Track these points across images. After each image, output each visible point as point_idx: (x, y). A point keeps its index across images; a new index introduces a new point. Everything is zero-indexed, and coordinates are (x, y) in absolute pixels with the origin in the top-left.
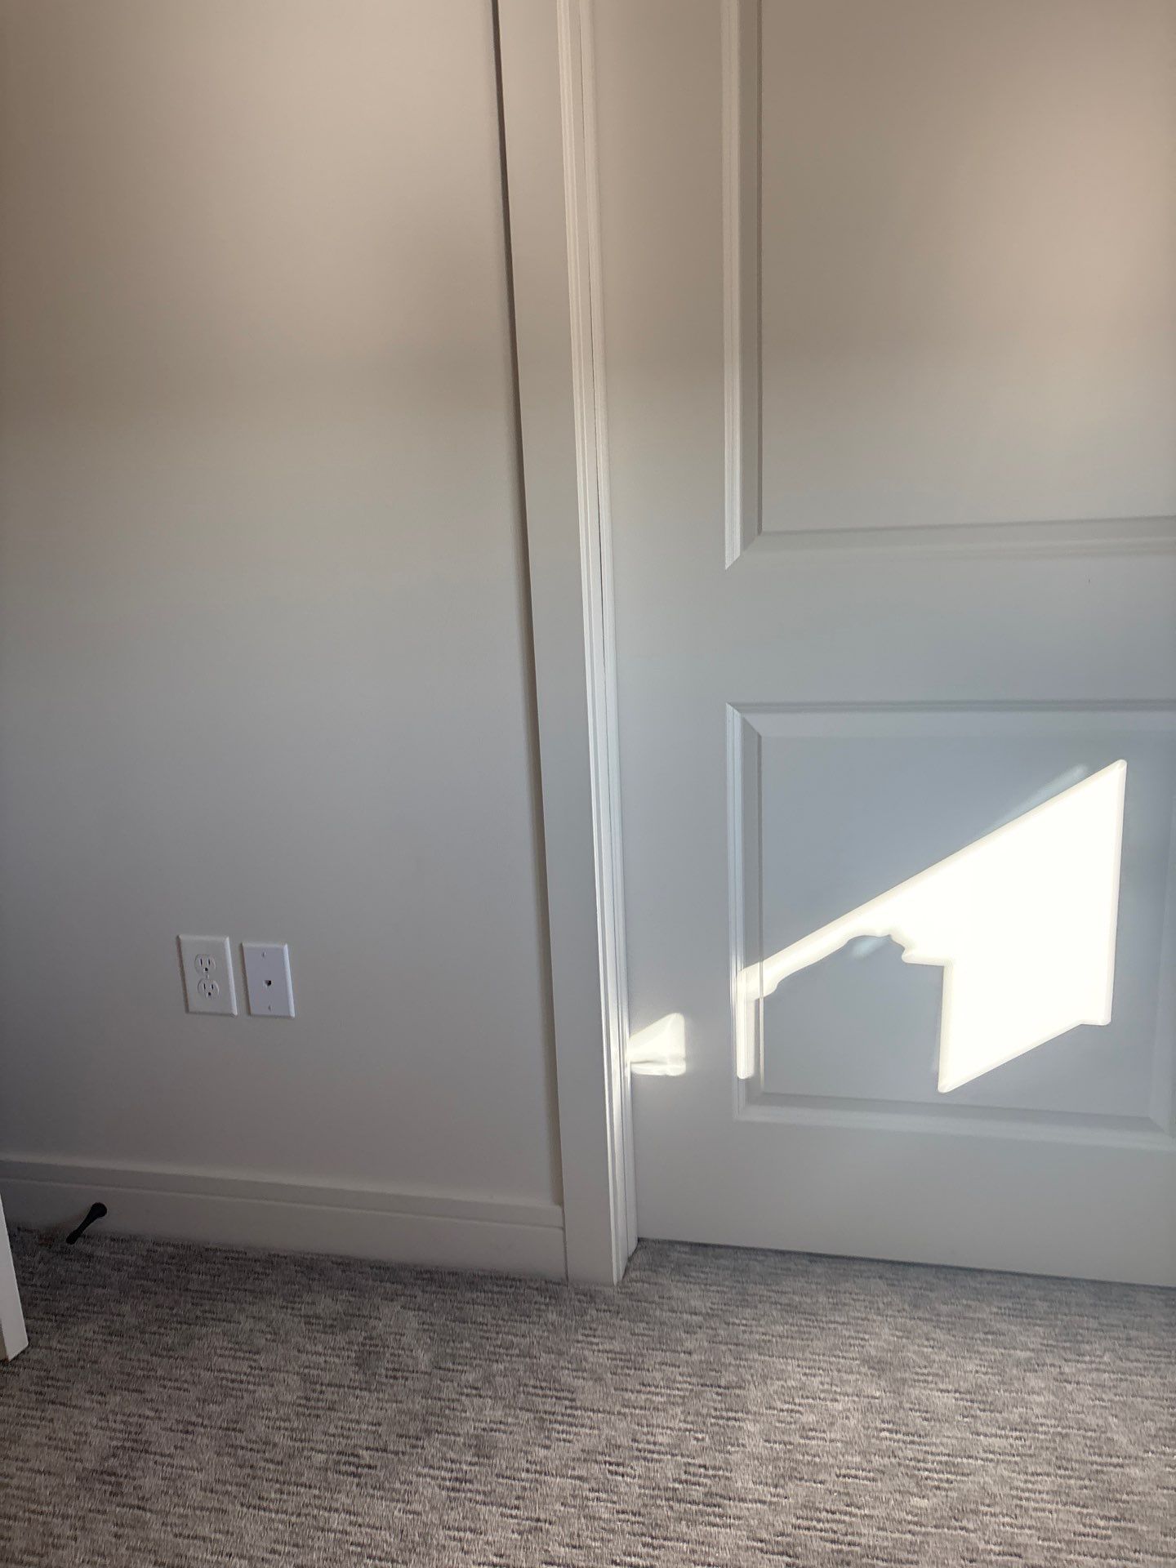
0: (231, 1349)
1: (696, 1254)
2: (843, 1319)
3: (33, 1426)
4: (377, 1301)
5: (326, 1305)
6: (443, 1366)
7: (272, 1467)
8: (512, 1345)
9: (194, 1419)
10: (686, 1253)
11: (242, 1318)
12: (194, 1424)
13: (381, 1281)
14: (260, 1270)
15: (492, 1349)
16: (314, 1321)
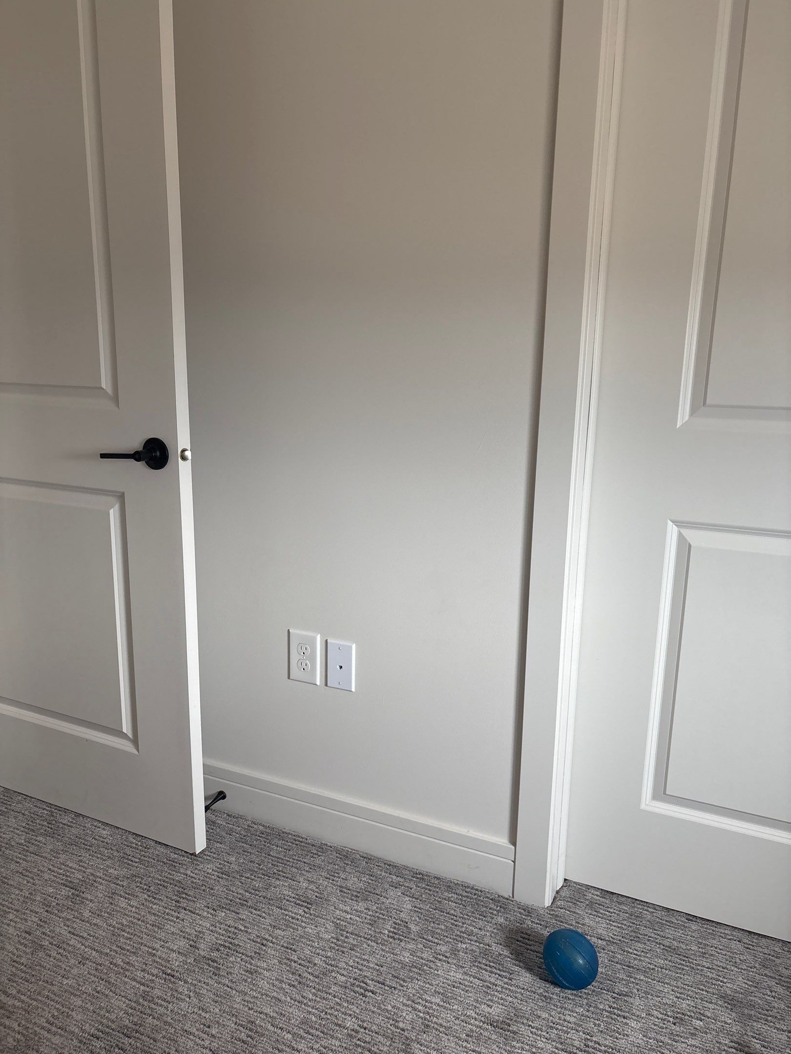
0: (294, 898)
1: (604, 898)
2: (708, 965)
3: (172, 921)
4: (387, 886)
5: (354, 882)
6: (425, 937)
7: (311, 978)
8: (471, 934)
9: (267, 937)
10: (597, 896)
11: (301, 880)
12: (266, 940)
13: (390, 874)
14: (315, 852)
15: (459, 933)
16: (346, 891)
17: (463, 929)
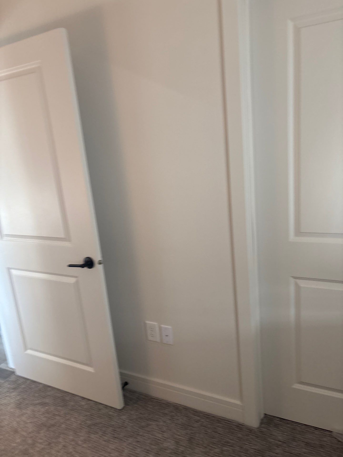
1: (281, 422)
4: (193, 422)
6: (210, 445)
8: (228, 443)
9: (149, 449)
10: (279, 421)
11: (160, 421)
13: (195, 416)
14: (164, 407)
15: (223, 443)
16: (178, 425)
17: (224, 441)
